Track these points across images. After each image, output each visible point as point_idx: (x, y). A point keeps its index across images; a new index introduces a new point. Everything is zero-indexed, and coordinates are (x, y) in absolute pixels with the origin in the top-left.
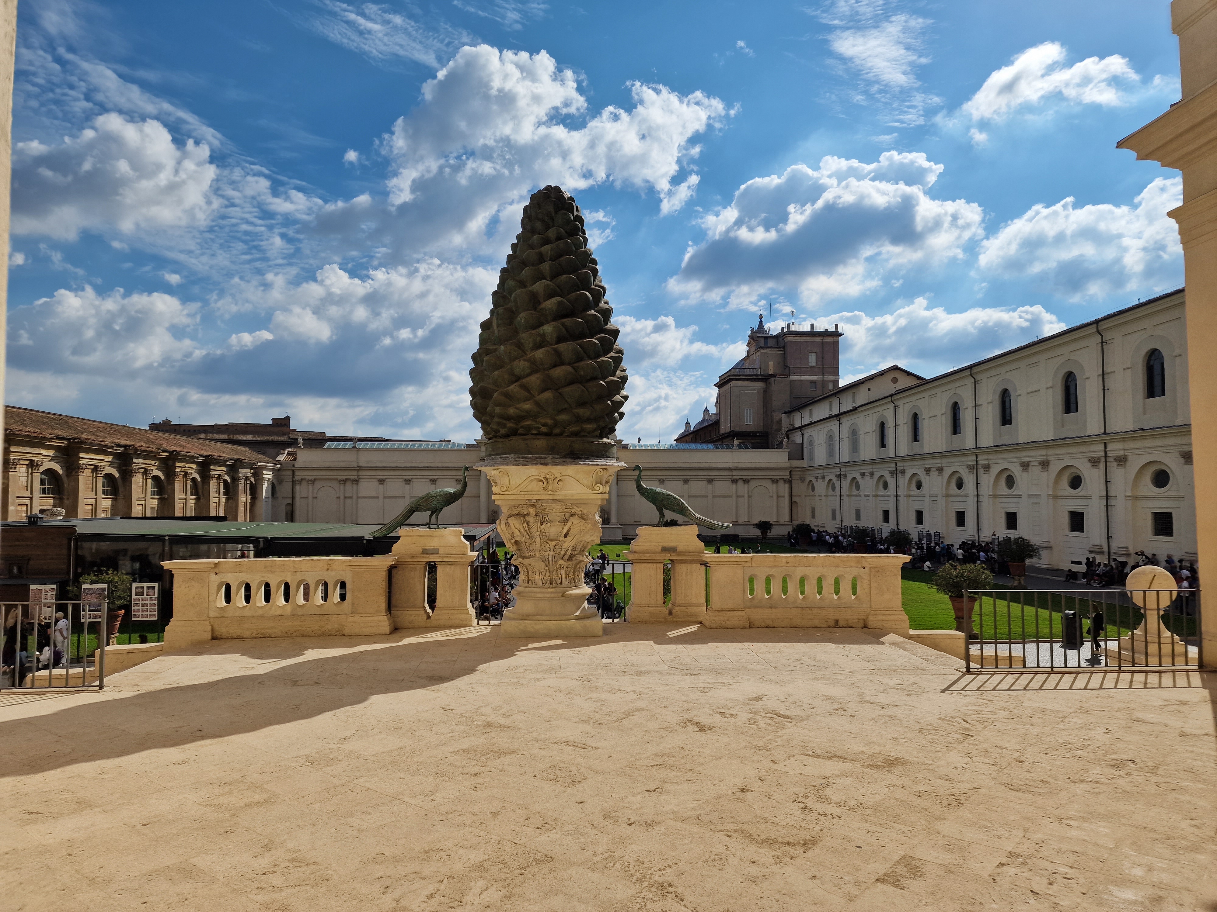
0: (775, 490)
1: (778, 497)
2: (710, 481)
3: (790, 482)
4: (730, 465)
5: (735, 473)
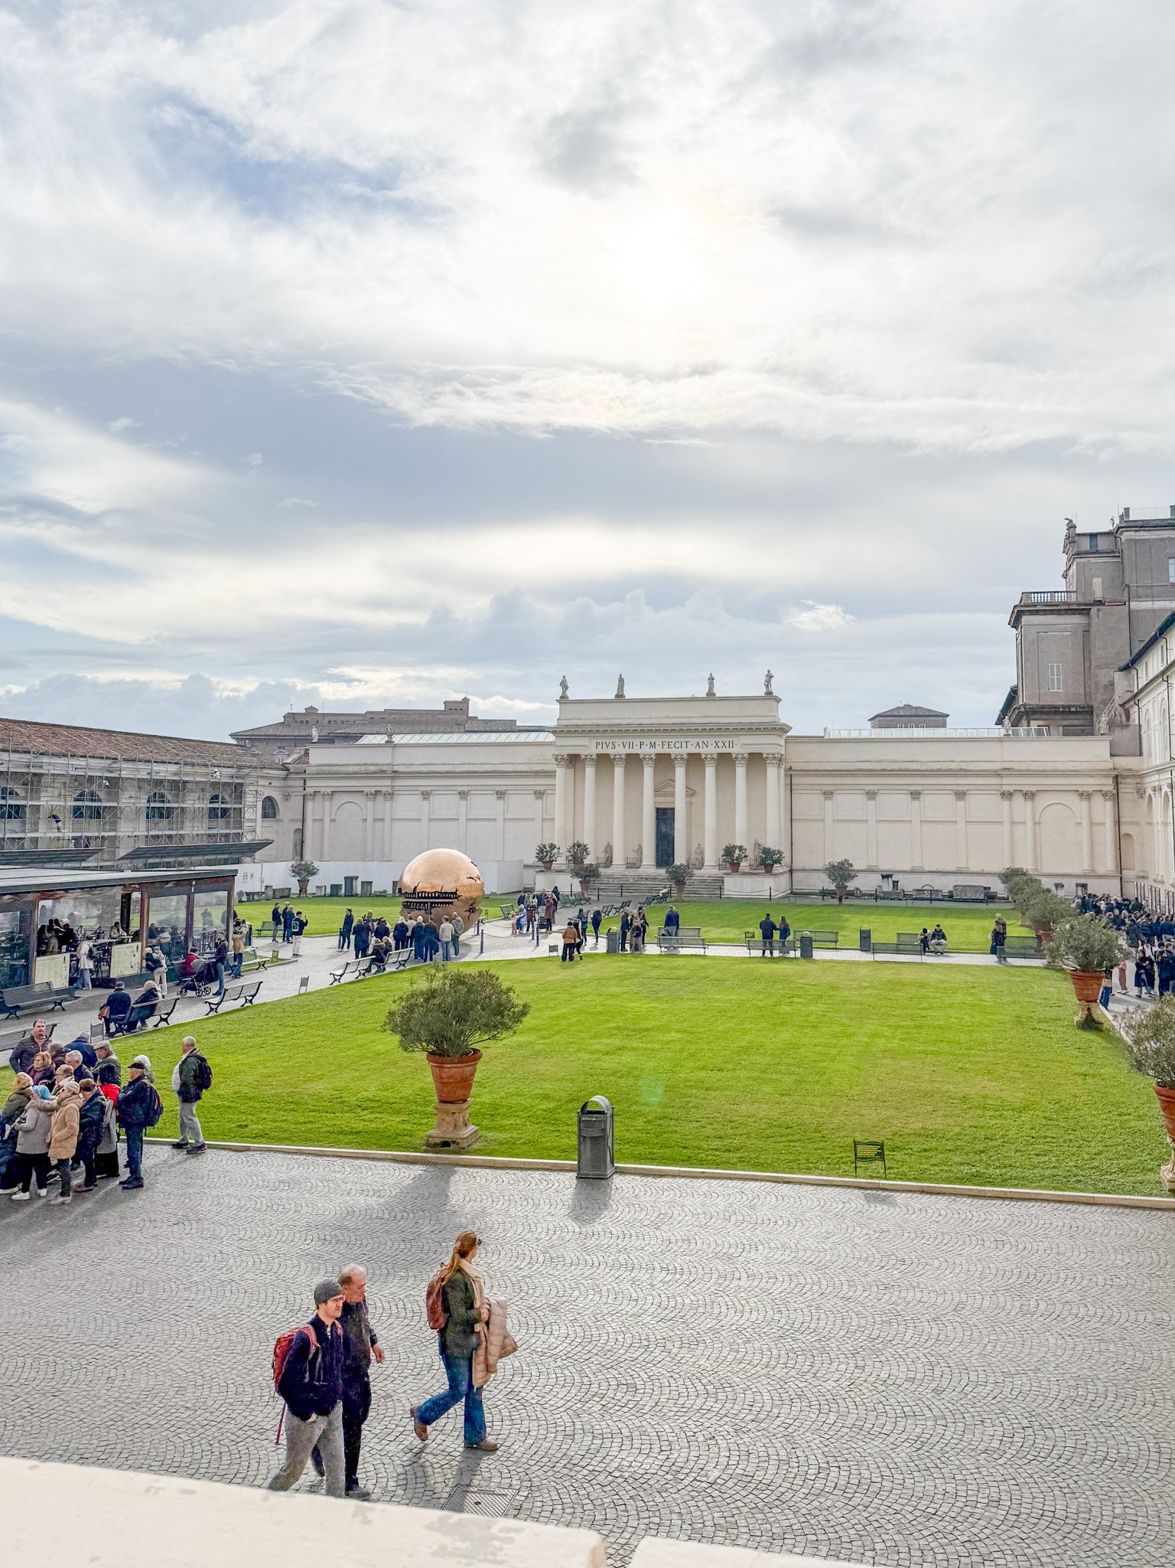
0: (1085, 812)
1: (1092, 824)
2: (960, 795)
3: (1116, 797)
4: (998, 766)
5: (1006, 781)
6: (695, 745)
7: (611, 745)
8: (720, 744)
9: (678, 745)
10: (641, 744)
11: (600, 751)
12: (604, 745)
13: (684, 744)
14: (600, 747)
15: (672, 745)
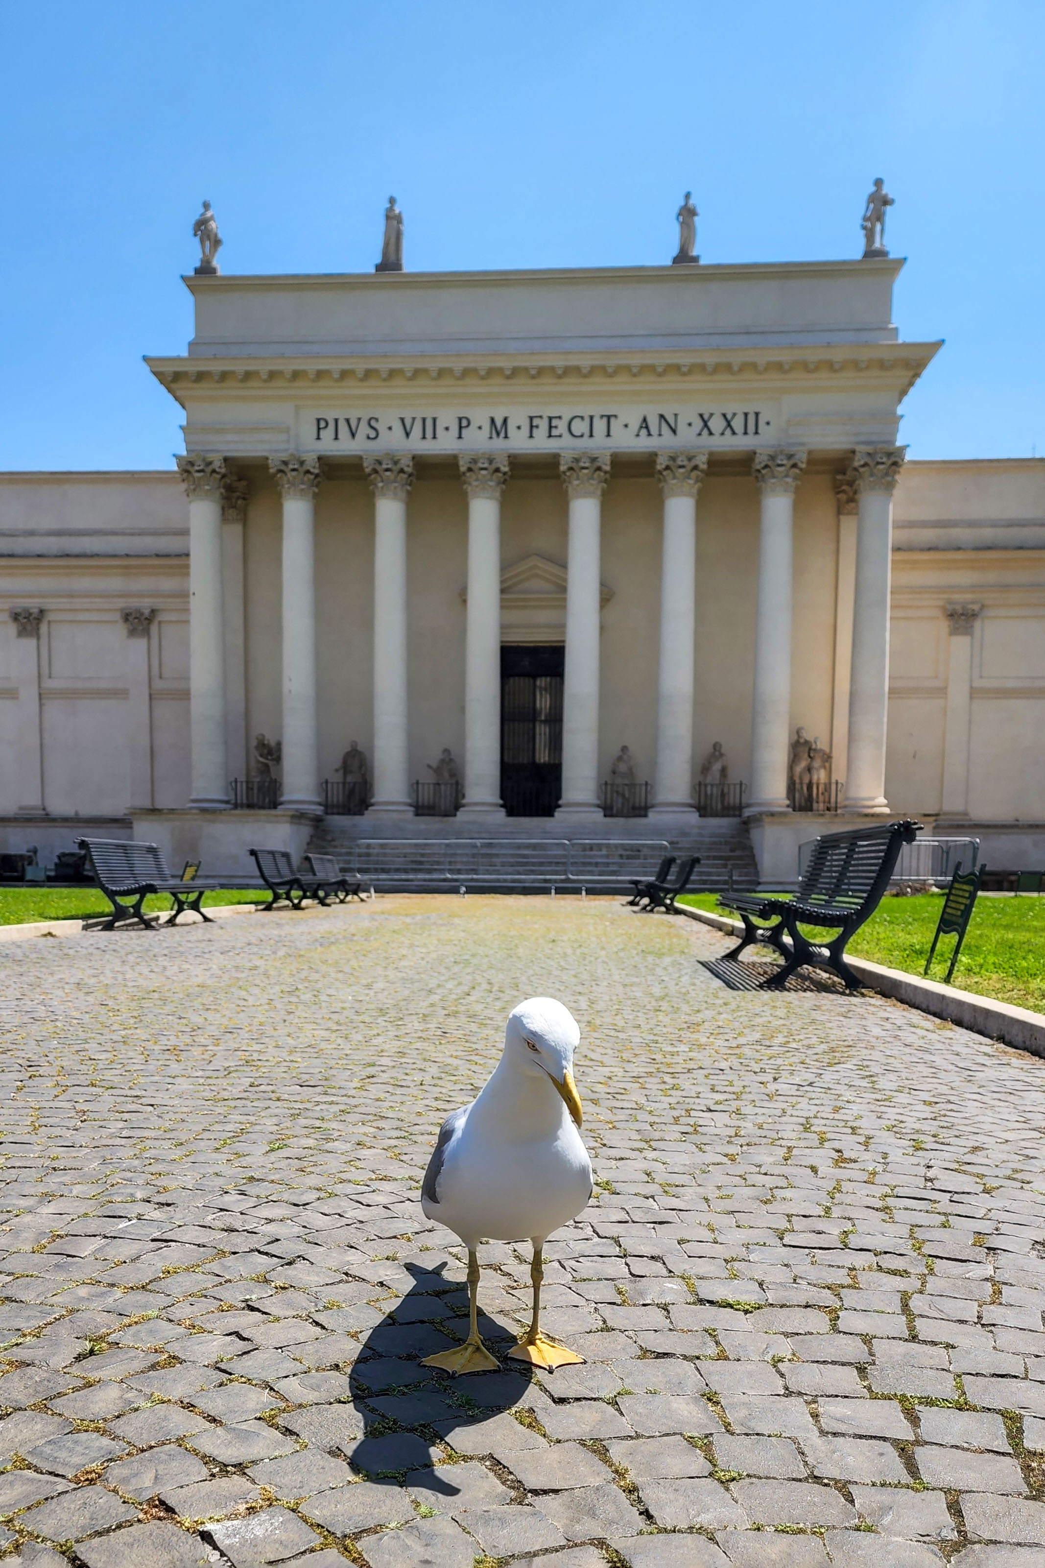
6: (635, 424)
7: (363, 430)
8: (716, 424)
9: (579, 427)
10: (463, 424)
11: (328, 446)
12: (343, 426)
13: (600, 426)
14: (327, 434)
15: (561, 427)
